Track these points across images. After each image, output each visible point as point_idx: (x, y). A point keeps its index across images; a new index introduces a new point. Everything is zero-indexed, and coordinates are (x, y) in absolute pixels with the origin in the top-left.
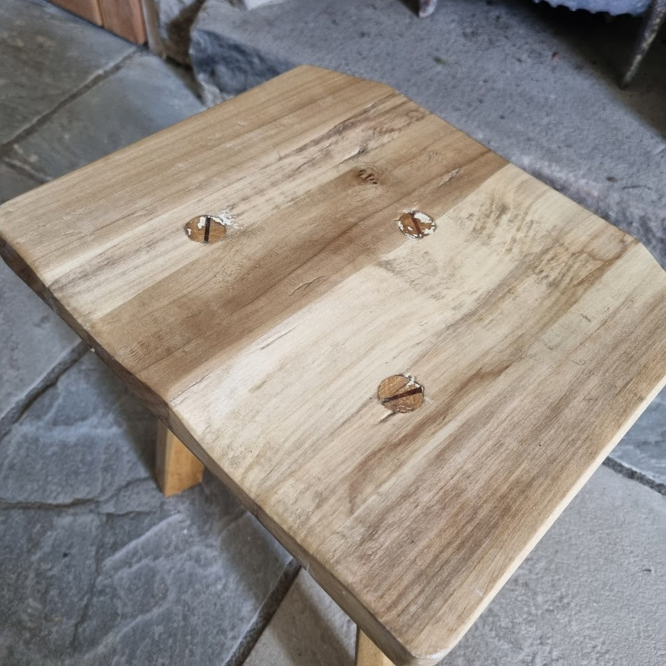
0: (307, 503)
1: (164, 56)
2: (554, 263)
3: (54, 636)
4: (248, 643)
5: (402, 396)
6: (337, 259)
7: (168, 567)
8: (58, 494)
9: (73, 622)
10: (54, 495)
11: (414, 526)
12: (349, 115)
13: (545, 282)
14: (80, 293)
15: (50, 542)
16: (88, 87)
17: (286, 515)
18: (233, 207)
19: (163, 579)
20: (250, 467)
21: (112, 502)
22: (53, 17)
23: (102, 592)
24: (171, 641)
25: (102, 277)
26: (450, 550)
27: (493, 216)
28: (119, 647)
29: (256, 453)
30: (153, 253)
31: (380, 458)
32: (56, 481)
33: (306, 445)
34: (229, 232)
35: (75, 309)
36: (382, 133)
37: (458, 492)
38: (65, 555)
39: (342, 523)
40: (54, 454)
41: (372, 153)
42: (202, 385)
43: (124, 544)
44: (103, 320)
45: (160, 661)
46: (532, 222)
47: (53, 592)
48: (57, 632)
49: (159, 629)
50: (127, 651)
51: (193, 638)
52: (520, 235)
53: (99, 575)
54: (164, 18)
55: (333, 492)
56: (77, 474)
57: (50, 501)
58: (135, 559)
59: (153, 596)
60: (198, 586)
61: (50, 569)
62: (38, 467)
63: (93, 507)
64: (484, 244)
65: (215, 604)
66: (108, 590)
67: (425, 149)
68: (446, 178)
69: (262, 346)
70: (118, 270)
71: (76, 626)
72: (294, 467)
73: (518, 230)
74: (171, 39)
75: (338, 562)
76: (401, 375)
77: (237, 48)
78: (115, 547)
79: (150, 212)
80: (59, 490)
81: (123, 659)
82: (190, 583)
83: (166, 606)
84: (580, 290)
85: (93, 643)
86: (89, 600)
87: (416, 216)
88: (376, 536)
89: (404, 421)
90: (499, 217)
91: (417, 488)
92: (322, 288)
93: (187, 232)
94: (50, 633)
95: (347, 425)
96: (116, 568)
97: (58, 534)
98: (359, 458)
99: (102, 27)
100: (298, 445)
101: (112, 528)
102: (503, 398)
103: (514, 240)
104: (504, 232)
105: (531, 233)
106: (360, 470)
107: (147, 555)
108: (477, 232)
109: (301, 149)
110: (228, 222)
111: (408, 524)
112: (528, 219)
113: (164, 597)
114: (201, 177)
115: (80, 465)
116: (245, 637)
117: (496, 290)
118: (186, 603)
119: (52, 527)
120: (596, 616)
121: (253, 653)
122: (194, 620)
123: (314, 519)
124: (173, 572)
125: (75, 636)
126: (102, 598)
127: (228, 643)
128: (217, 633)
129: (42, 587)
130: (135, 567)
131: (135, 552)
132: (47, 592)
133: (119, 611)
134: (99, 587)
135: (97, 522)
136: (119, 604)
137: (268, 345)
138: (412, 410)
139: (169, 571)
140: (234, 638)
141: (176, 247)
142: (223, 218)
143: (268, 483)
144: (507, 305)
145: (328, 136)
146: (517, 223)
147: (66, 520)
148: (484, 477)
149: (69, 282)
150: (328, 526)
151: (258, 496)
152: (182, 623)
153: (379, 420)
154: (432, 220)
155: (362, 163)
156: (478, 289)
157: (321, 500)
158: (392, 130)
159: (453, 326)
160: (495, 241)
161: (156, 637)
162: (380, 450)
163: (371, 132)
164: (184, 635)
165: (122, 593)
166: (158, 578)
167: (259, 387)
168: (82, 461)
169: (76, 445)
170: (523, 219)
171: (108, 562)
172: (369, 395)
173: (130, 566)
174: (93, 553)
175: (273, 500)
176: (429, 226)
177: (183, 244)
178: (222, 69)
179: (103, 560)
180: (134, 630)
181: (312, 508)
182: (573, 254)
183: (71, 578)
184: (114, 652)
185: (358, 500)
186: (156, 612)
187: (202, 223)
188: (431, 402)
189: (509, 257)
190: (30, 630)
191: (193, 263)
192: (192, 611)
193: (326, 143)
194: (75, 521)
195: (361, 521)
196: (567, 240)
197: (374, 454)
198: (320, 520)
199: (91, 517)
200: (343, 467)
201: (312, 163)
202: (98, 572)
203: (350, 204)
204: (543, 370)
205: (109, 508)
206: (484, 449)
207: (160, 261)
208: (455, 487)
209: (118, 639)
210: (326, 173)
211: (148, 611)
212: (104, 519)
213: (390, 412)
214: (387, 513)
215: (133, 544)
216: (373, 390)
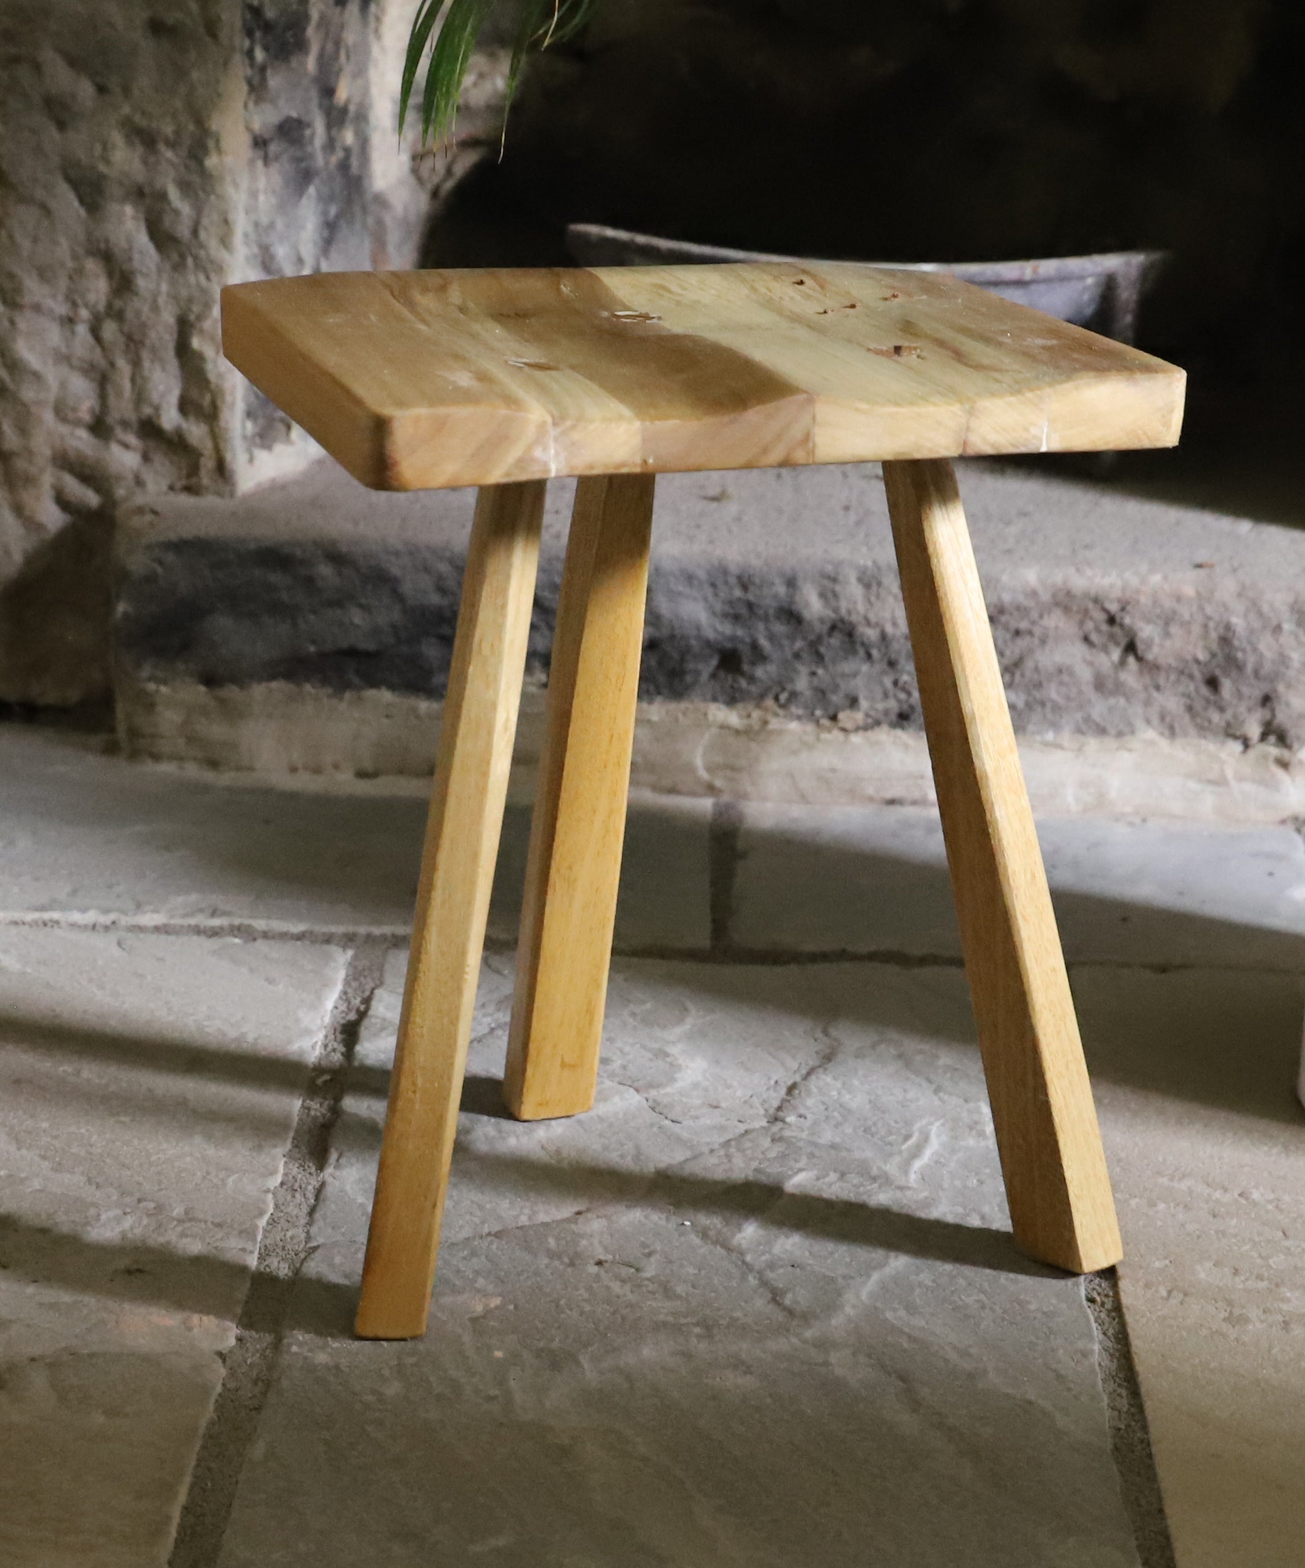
77: (271, 556)
178: (219, 625)
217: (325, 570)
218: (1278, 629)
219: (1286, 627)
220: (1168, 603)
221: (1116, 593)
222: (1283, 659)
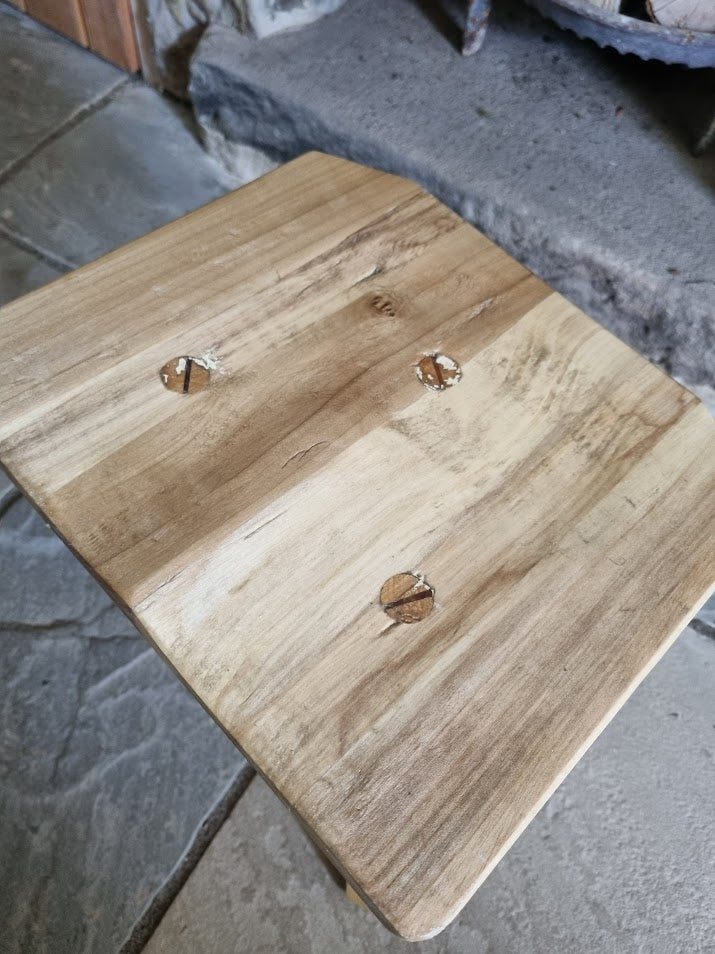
0: (291, 739)
1: (161, 89)
2: (597, 428)
3: (33, 771)
4: (242, 782)
5: (408, 600)
6: (341, 419)
7: (157, 697)
8: (37, 613)
9: (53, 756)
10: (32, 614)
11: (412, 774)
12: (365, 222)
13: (585, 451)
14: (31, 458)
15: (28, 668)
16: (71, 125)
17: (266, 753)
18: (219, 345)
19: (151, 711)
20: (226, 690)
21: (97, 624)
22: (30, 34)
23: (84, 724)
24: (158, 779)
25: (58, 438)
26: (452, 805)
27: (530, 363)
28: (104, 783)
29: (233, 672)
30: (121, 407)
31: (378, 683)
32: (35, 598)
33: (293, 663)
34: (214, 378)
35: (25, 479)
36: (404, 247)
37: (466, 729)
38: (45, 683)
39: (329, 768)
40: (33, 568)
41: (391, 274)
42: (173, 585)
43: (108, 672)
44: (58, 494)
45: (147, 799)
46: (576, 372)
47: (32, 723)
48: (36, 766)
49: (145, 766)
50: (112, 789)
51: (182, 777)
52: (561, 388)
53: (81, 705)
54: (159, 44)
55: (321, 725)
56: (57, 591)
57: (28, 622)
58: (120, 690)
59: (141, 730)
60: (189, 720)
61: (29, 697)
62: (15, 582)
63: (74, 629)
64: (517, 399)
65: (207, 740)
66: (91, 722)
67: (453, 271)
68: (477, 310)
69: (246, 534)
70: (78, 428)
71: (57, 760)
72: (277, 691)
73: (559, 382)
74: (168, 69)
75: (321, 818)
76: (409, 573)
77: (245, 88)
78: (99, 676)
79: (120, 353)
80: (38, 609)
81: (108, 797)
82: (181, 717)
83: (153, 740)
84: (627, 464)
85: (75, 779)
86: (71, 733)
87: (438, 361)
88: (368, 786)
89: (409, 633)
90: (537, 363)
91: (419, 724)
92: (321, 458)
93: (163, 379)
94: (28, 767)
95: (343, 638)
96: (101, 698)
97: (37, 660)
98: (354, 682)
99: (88, 49)
100: (283, 664)
101: (96, 654)
102: (526, 608)
103: (553, 395)
104: (541, 384)
105: (574, 387)
106: (353, 698)
107: (133, 685)
108: (510, 382)
109: (305, 268)
110: (212, 365)
111: (405, 770)
112: (572, 367)
113: (152, 732)
114: (182, 305)
115: (61, 582)
116: (239, 777)
117: (527, 461)
118: (175, 738)
119: (30, 651)
120: (614, 762)
121: (247, 794)
122: (184, 757)
123: (297, 761)
124: (162, 704)
125: (55, 772)
126: (85, 731)
127: (220, 782)
128: (209, 771)
129: (20, 717)
130: (121, 698)
131: (121, 681)
132: (24, 723)
133: (103, 746)
134: (81, 719)
135: (79, 647)
136: (102, 737)
137: (253, 533)
138: (419, 620)
139: (158, 703)
140: (227, 777)
141: (149, 399)
142: (207, 361)
143: (246, 712)
144: (539, 481)
145: (339, 250)
146: (557, 374)
147: (45, 644)
148: (496, 710)
149: (20, 444)
150: (312, 771)
151: (234, 727)
152: (171, 760)
153: (379, 632)
154: (458, 365)
155: (378, 287)
156: (507, 460)
157: (306, 735)
158: (416, 244)
159: (473, 508)
160: (531, 395)
161: (143, 773)
162: (379, 672)
163: (390, 246)
164: (173, 773)
165: (107, 726)
166: (145, 710)
167: (240, 588)
168: (64, 577)
169: (57, 559)
170: (566, 368)
171: (93, 691)
172: (370, 599)
173: (116, 696)
174: (75, 681)
175: (251, 733)
176: (453, 374)
177: (157, 395)
178: (227, 112)
179: (86, 689)
180: (120, 765)
181: (296, 746)
182: (622, 416)
183: (50, 707)
184: (96, 789)
185: (350, 737)
186: (143, 747)
187: (181, 367)
188: (442, 610)
189: (546, 416)
190: (7, 763)
191: (168, 421)
192: (182, 746)
193: (336, 260)
194: (55, 644)
195: (350, 765)
196: (616, 398)
197: (372, 677)
198: (304, 762)
199: (73, 641)
200: (334, 694)
201: (318, 286)
202: (80, 702)
203: (360, 343)
204: (575, 570)
205: (93, 631)
206: (500, 674)
207: (129, 417)
208: (462, 724)
209: (102, 774)
210: (333, 301)
211: (134, 746)
212: (87, 643)
213: (392, 621)
214: (382, 755)
215: (118, 673)
216: (375, 591)
217: (267, 104)
218: (690, 324)
219: (695, 326)
220: (639, 287)
221: (615, 271)
222: (686, 338)
